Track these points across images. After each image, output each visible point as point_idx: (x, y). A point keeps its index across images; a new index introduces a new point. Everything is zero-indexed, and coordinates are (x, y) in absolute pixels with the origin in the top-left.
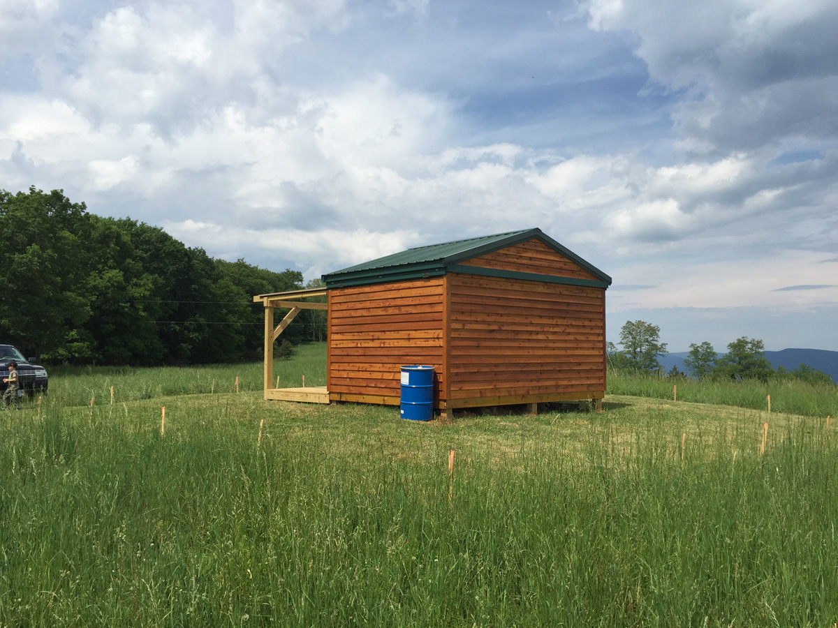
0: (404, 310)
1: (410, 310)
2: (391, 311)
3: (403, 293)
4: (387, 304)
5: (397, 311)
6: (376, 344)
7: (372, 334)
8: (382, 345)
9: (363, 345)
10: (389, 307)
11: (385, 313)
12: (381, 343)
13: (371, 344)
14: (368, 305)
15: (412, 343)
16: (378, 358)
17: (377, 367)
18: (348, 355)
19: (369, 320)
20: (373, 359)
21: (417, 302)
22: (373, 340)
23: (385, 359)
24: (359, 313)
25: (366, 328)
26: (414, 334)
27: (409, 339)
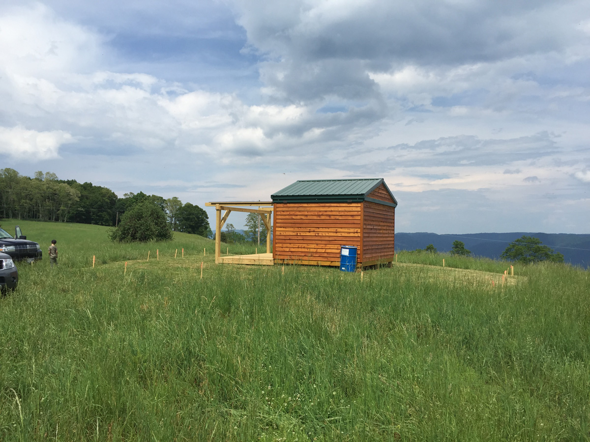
0: (332, 217)
1: (337, 217)
2: (323, 217)
3: (332, 209)
4: (321, 214)
5: (328, 218)
6: (312, 234)
7: (309, 229)
8: (317, 235)
9: (302, 234)
10: (322, 215)
11: (319, 218)
12: (316, 234)
13: (308, 234)
14: (306, 213)
15: (339, 234)
16: (313, 241)
17: (313, 246)
18: (289, 239)
19: (307, 221)
20: (309, 242)
21: (343, 214)
22: (310, 232)
23: (320, 242)
24: (298, 217)
25: (304, 225)
26: (339, 230)
27: (336, 232)
